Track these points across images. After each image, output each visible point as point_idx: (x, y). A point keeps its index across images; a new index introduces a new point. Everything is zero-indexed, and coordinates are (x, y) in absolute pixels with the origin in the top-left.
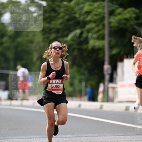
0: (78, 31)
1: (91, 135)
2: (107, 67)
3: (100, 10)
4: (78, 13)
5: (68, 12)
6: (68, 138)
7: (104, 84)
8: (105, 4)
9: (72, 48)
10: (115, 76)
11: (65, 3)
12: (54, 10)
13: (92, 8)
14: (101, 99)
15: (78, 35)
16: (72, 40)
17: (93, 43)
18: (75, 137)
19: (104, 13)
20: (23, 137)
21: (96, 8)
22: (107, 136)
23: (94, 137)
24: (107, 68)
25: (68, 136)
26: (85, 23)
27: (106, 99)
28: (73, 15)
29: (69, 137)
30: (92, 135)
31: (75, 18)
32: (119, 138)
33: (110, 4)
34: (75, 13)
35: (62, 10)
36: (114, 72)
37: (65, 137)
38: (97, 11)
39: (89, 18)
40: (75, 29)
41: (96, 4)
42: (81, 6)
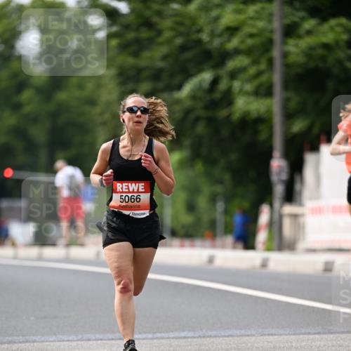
0: (207, 76)
1: (238, 332)
2: (278, 164)
3: (260, 24)
4: (207, 30)
5: (182, 29)
6: (181, 341)
7: (271, 205)
8: (275, 7)
9: (192, 117)
10: (297, 186)
11: (175, 6)
12: (148, 24)
13: (242, 17)
14: (264, 244)
15: (206, 85)
16: (193, 97)
17: (244, 104)
18: (200, 337)
19: (272, 32)
20: (71, 338)
21: (252, 18)
22: (278, 335)
23: (248, 338)
24: (280, 167)
25: (183, 334)
26: (224, 56)
27: (275, 244)
28: (194, 37)
29: (185, 337)
30: (243, 332)
31: (199, 42)
32: (308, 340)
33: (287, 9)
34: (200, 31)
35: (168, 23)
36: (297, 178)
37: (173, 338)
38: (253, 26)
39: (234, 43)
40: (200, 71)
41: (252, 9)
42: (214, 13)
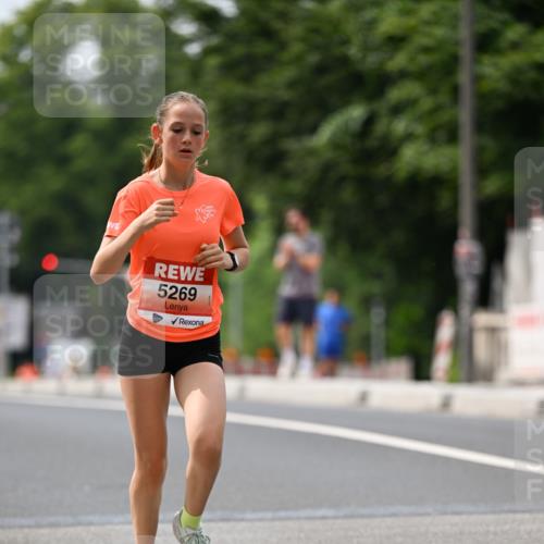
0: (356, 113)
1: (405, 509)
2: (467, 249)
3: (439, 32)
4: (357, 40)
5: (318, 39)
7: (456, 313)
8: (462, 6)
10: (496, 283)
11: (308, 4)
12: (266, 33)
13: (412, 21)
14: (446, 371)
15: (355, 126)
16: (335, 144)
17: (415, 157)
18: (346, 517)
19: (457, 43)
21: (427, 23)
25: (321, 513)
26: (384, 81)
27: (463, 373)
28: (337, 51)
29: (323, 518)
30: (412, 509)
31: (345, 61)
32: (514, 521)
33: (482, 9)
34: (345, 42)
35: (296, 30)
36: (496, 271)
37: (306, 518)
38: (428, 35)
39: (399, 61)
40: (346, 103)
41: (426, 10)
42: (369, 14)
